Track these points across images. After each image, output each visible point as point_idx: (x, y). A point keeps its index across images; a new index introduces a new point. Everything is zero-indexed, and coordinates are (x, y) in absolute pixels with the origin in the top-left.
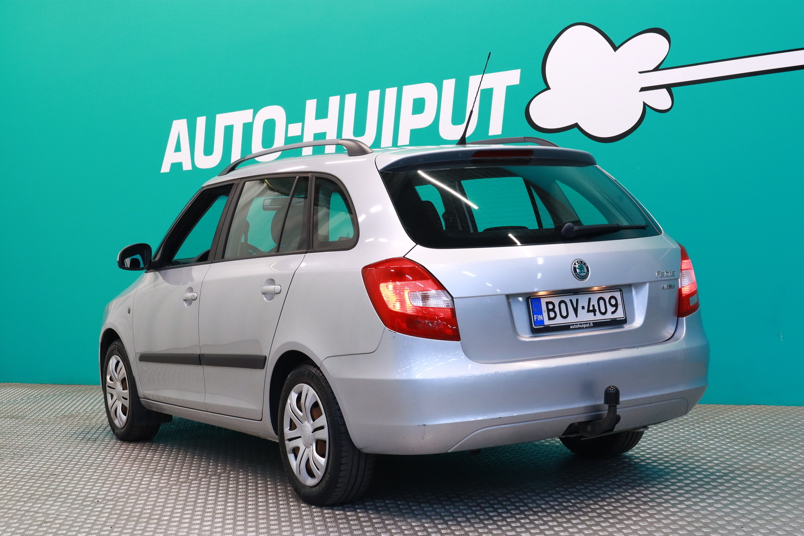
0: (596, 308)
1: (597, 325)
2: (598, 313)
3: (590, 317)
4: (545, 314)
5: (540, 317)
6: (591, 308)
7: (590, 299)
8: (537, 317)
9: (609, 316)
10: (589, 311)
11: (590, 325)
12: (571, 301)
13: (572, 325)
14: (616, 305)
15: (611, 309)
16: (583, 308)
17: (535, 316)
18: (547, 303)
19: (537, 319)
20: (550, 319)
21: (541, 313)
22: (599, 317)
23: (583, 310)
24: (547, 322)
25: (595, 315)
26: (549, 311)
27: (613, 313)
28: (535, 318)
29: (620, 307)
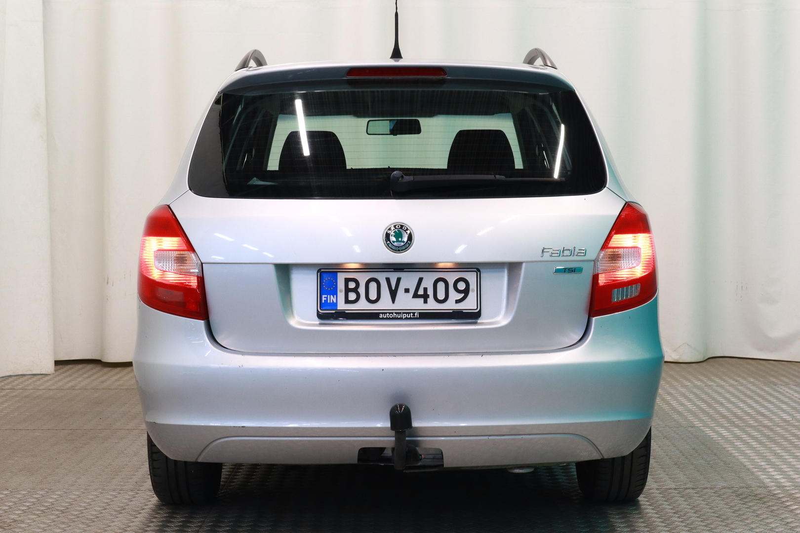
0: (430, 292)
1: (425, 316)
2: (431, 299)
3: (418, 305)
4: (341, 296)
5: (332, 299)
6: (421, 292)
7: (421, 280)
8: (327, 298)
9: (450, 305)
10: (416, 295)
11: (414, 315)
12: (388, 280)
13: (382, 313)
14: (466, 292)
15: (454, 296)
16: (407, 291)
17: (323, 296)
18: (347, 281)
19: (326, 301)
20: (347, 301)
21: (334, 292)
22: (432, 305)
23: (407, 294)
24: (342, 306)
25: (425, 302)
26: (347, 290)
27: (458, 301)
28: (324, 299)
29: (472, 295)
